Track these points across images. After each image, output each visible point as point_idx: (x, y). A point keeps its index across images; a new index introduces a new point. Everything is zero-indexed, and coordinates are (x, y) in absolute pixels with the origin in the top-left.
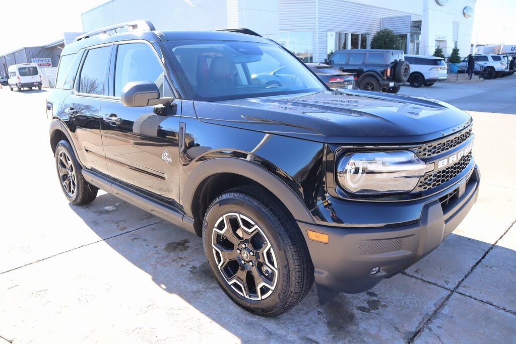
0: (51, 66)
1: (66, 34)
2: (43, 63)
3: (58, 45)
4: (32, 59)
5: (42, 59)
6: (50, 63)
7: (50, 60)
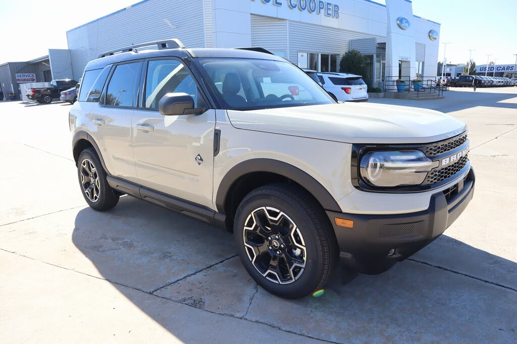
0: (35, 81)
1: (51, 51)
2: (28, 78)
3: (43, 61)
4: (16, 74)
5: (26, 74)
6: (35, 78)
7: (35, 76)
